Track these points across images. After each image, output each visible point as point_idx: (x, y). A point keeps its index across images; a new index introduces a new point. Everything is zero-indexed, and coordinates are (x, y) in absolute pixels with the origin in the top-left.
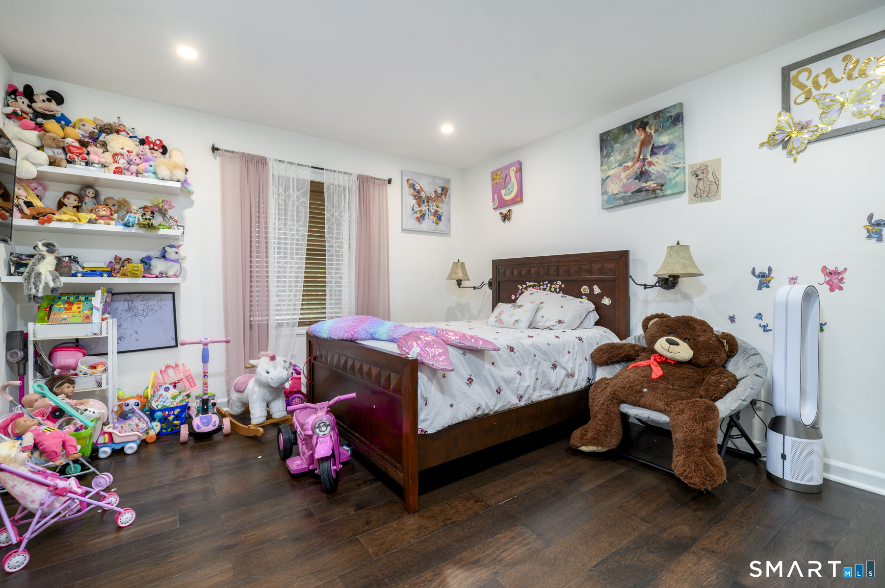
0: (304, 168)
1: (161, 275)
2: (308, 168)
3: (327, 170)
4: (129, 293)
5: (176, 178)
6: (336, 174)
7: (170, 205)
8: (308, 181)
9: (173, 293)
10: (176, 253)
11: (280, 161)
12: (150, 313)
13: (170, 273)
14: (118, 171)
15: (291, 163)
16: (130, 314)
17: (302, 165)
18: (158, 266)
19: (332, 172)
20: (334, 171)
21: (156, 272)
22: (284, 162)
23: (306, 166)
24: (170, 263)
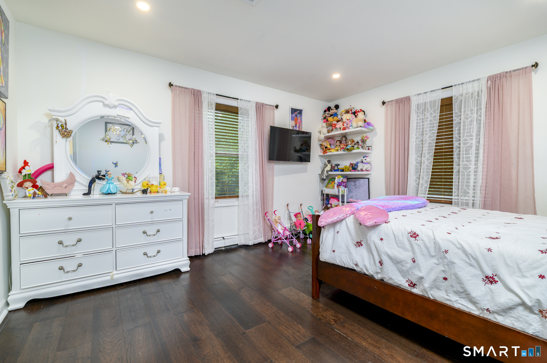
0: (436, 91)
1: (362, 170)
2: (439, 91)
3: (455, 85)
4: (355, 178)
5: (359, 126)
6: (464, 86)
7: (367, 137)
8: (439, 100)
9: (369, 179)
10: (366, 160)
11: (418, 95)
12: (361, 187)
13: (364, 169)
14: (344, 129)
15: (426, 93)
16: (355, 187)
17: (434, 91)
18: (360, 166)
19: (461, 86)
20: (462, 84)
21: (359, 169)
22: (420, 94)
23: (437, 90)
24: (364, 164)
